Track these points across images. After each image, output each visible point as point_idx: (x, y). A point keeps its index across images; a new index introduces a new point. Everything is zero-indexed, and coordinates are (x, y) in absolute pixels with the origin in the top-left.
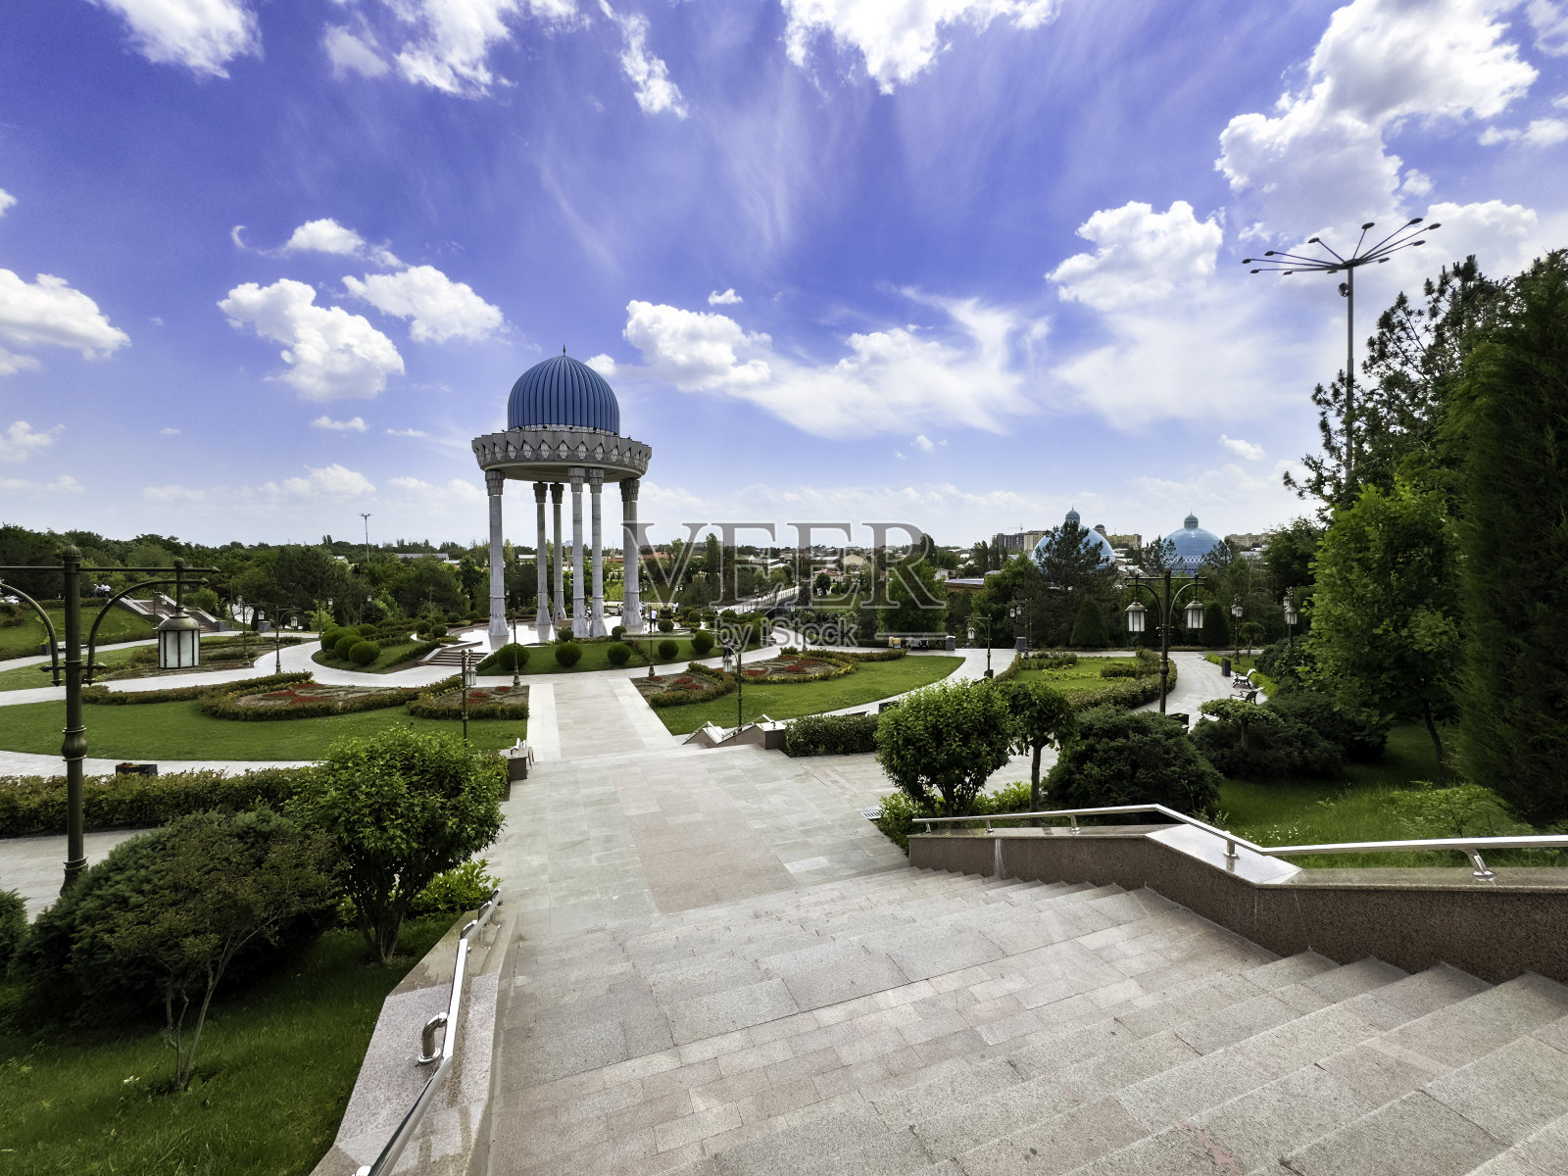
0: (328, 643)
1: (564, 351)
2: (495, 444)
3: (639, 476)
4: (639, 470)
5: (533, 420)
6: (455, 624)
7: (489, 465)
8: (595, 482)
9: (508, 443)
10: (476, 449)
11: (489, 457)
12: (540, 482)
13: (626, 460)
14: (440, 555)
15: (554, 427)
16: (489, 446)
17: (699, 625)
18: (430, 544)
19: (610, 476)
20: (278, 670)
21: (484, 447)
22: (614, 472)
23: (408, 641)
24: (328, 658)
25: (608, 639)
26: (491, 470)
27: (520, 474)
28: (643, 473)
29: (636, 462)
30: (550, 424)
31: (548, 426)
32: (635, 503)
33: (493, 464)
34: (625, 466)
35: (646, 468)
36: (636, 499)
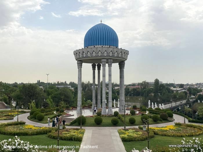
0: (31, 113)
1: (101, 22)
2: (79, 53)
3: (125, 61)
4: (125, 59)
5: (91, 45)
6: (68, 109)
7: (78, 59)
8: (110, 63)
9: (83, 52)
10: (75, 54)
11: (78, 57)
12: (94, 64)
13: (120, 56)
14: (69, 86)
15: (97, 46)
16: (78, 53)
17: (146, 112)
18: (67, 83)
19: (115, 61)
20: (18, 121)
21: (77, 54)
22: (116, 60)
23: (53, 114)
24: (31, 118)
25: (112, 116)
26: (79, 60)
27: (87, 61)
28: (126, 60)
29: (123, 56)
30: (96, 45)
31: (95, 46)
32: (124, 70)
33: (79, 59)
34: (120, 58)
35: (127, 58)
36: (124, 68)
